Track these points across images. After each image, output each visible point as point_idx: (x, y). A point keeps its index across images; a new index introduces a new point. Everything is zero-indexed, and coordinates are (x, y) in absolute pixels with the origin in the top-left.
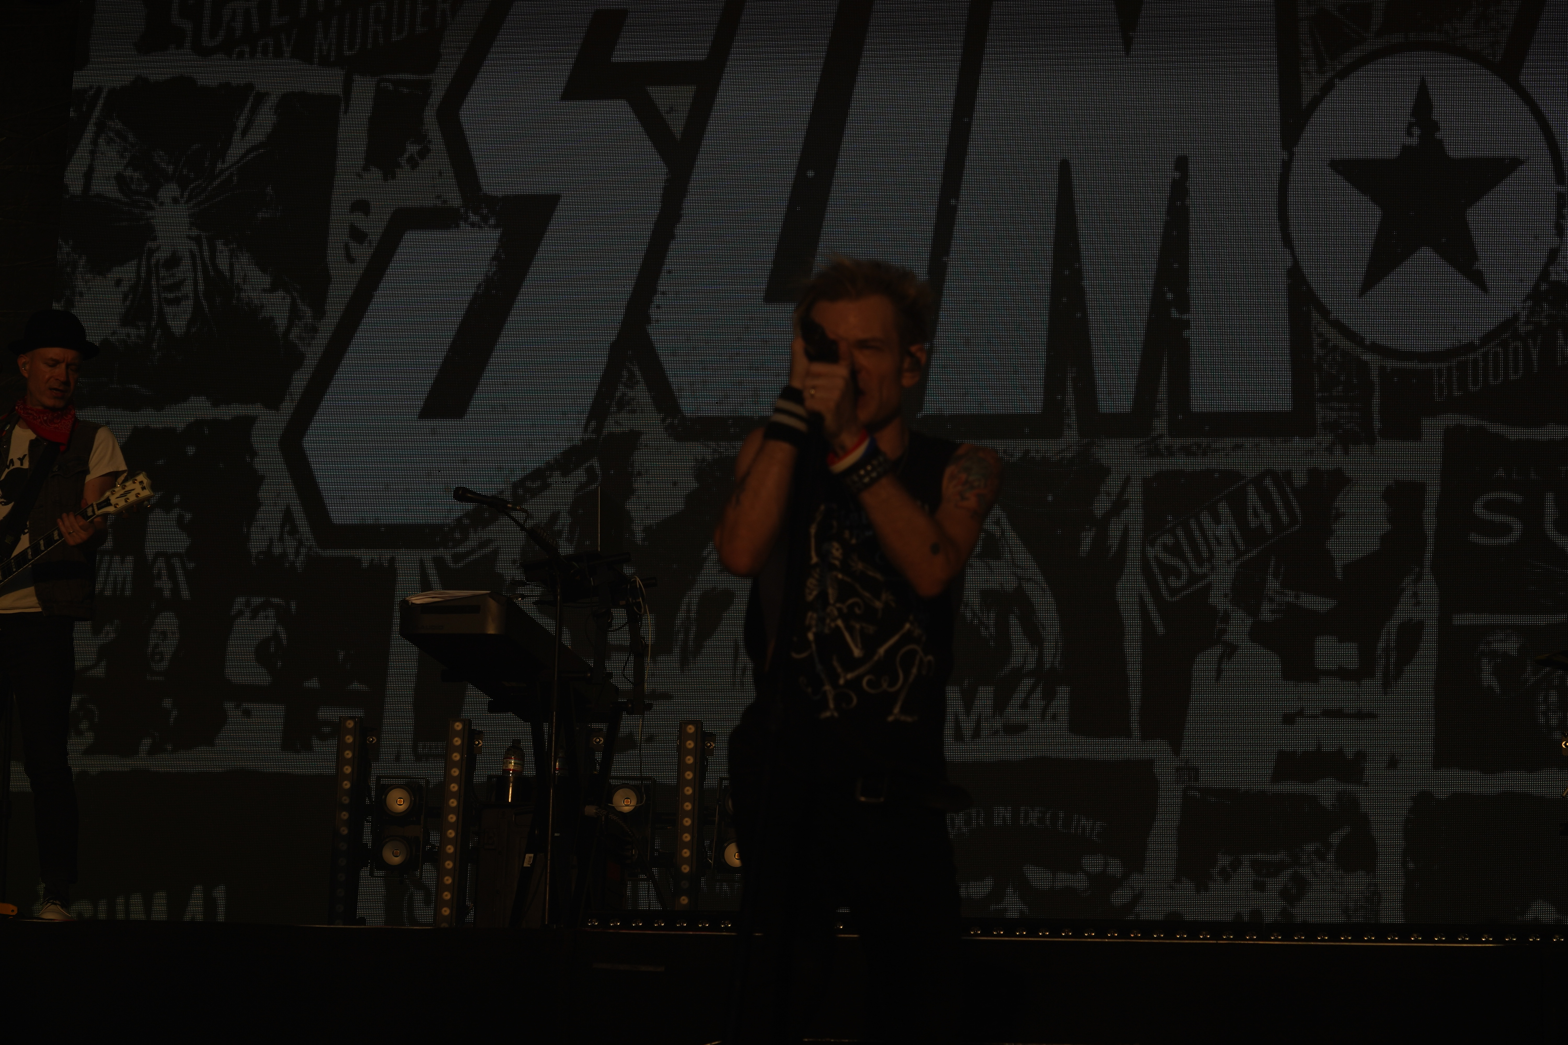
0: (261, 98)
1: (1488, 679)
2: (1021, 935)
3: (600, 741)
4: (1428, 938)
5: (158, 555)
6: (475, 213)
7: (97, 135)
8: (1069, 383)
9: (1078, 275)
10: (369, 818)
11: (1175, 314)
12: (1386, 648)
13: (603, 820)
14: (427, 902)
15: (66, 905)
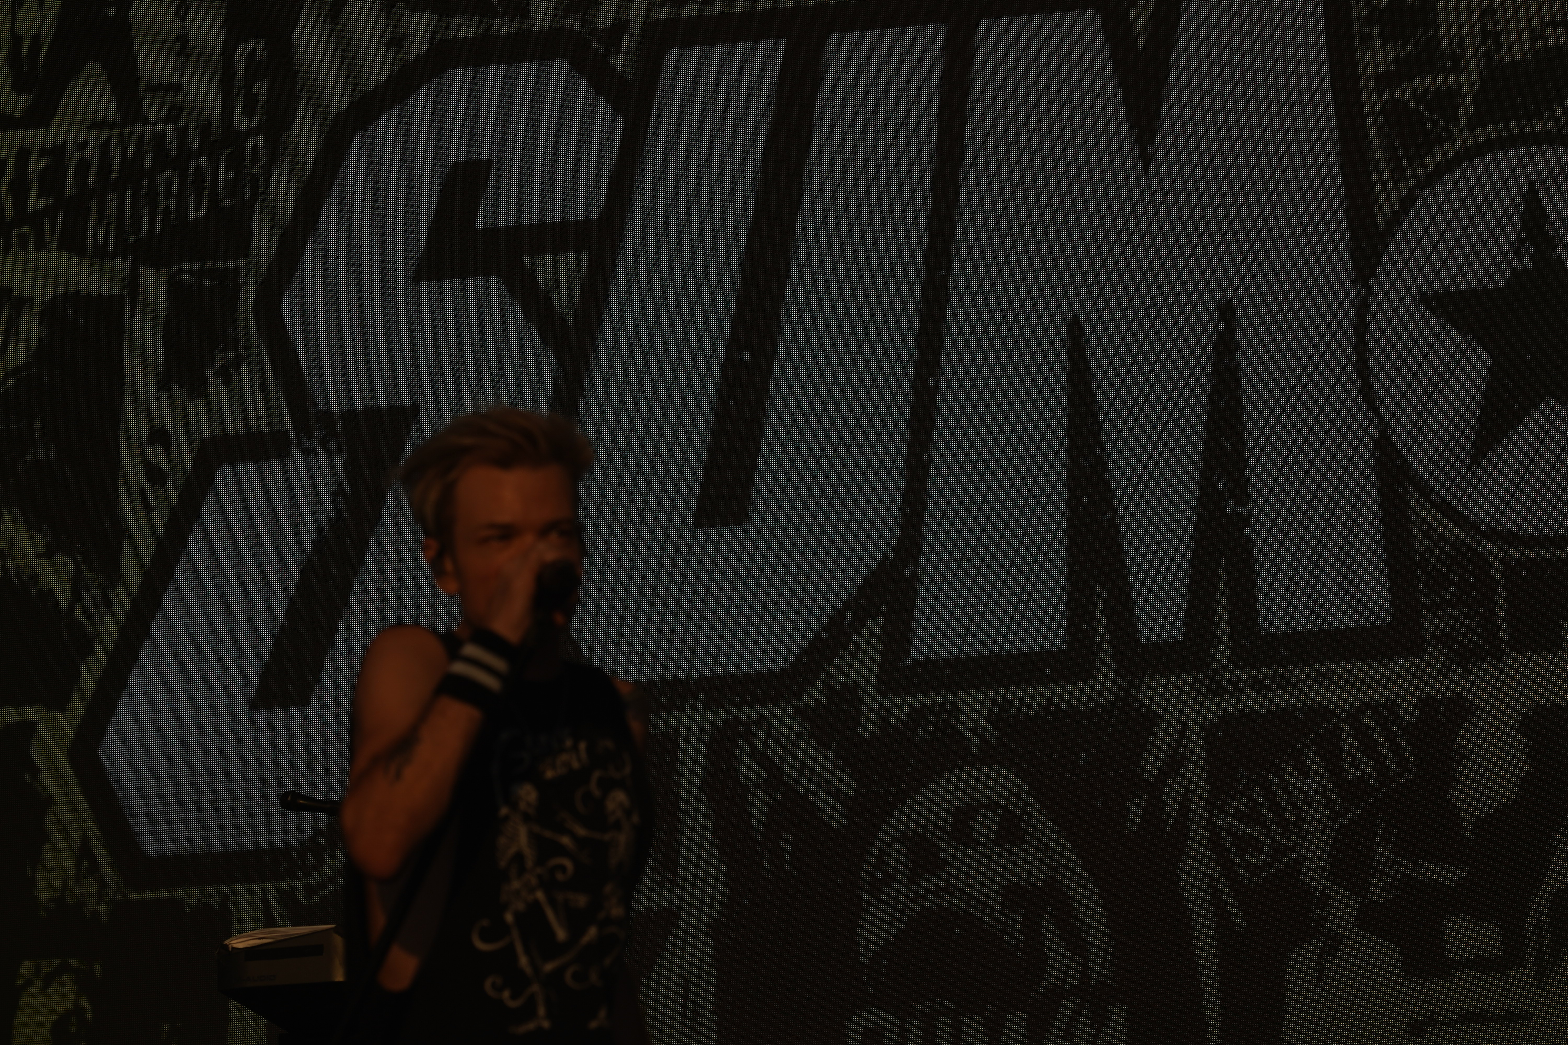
0: (21, 304)
6: (310, 437)
8: (1100, 609)
9: (1101, 464)
11: (1230, 507)
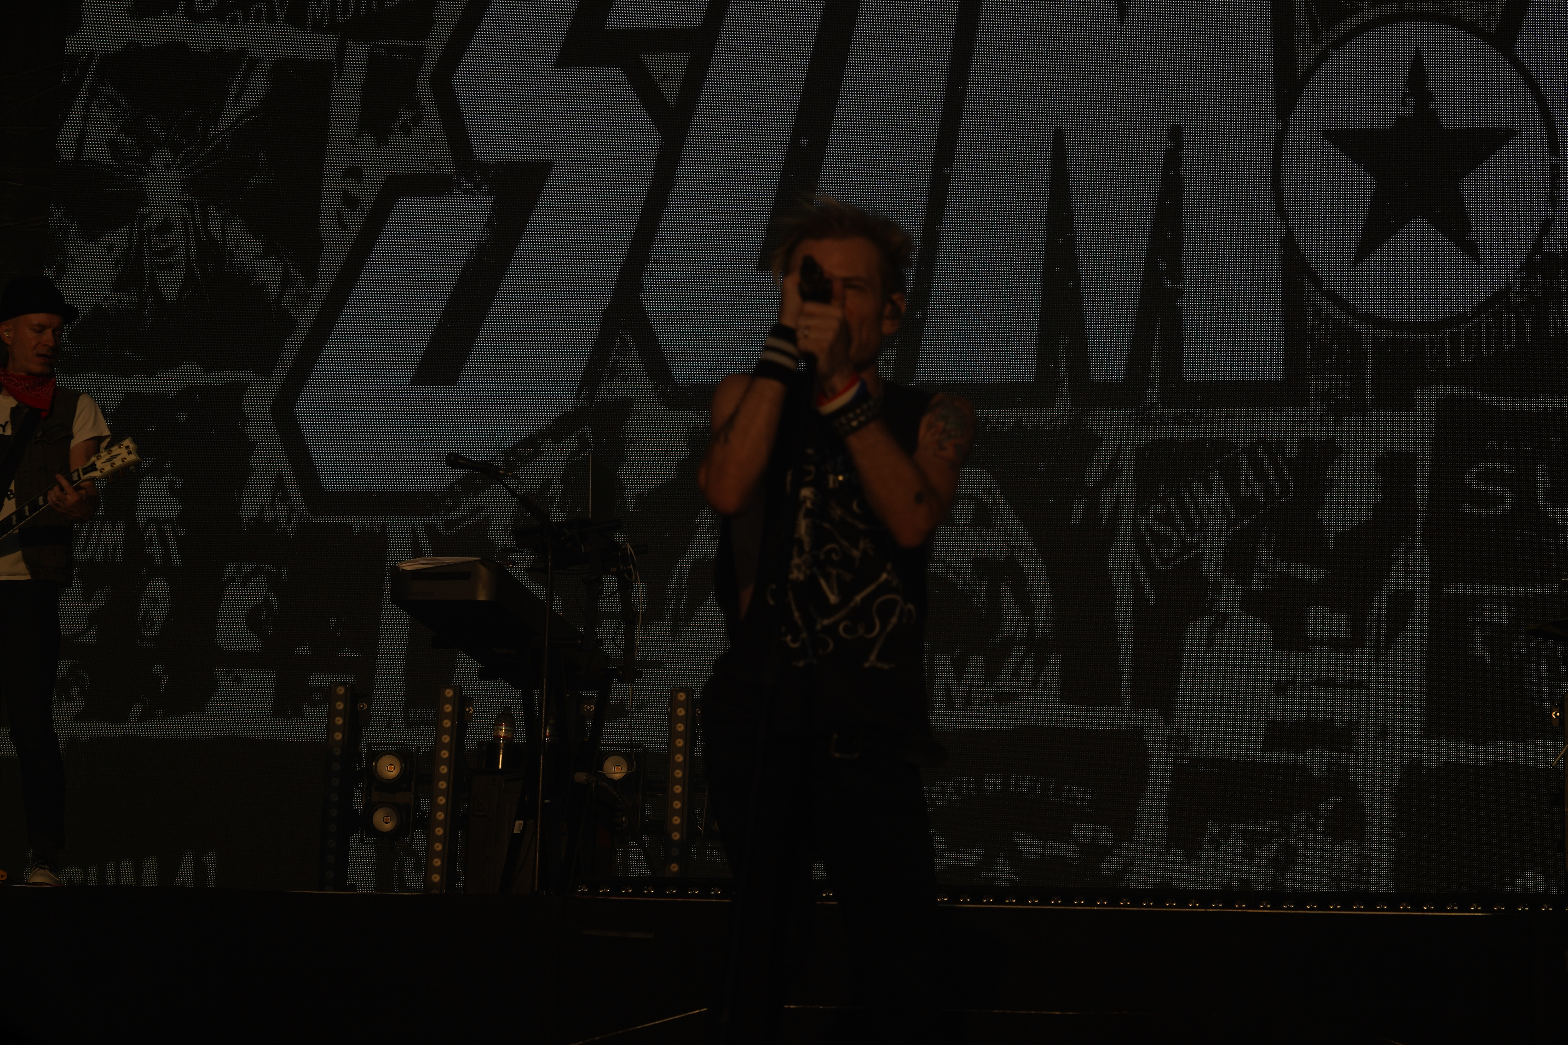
0: (253, 63)
1: (1479, 649)
2: (1011, 903)
3: (591, 708)
4: (1417, 907)
5: (150, 521)
6: (468, 180)
7: (90, 100)
8: (1063, 355)
9: (1072, 244)
10: (360, 785)
11: (1168, 283)
12: (1377, 619)
13: (593, 786)
14: (418, 869)
15: (55, 869)
